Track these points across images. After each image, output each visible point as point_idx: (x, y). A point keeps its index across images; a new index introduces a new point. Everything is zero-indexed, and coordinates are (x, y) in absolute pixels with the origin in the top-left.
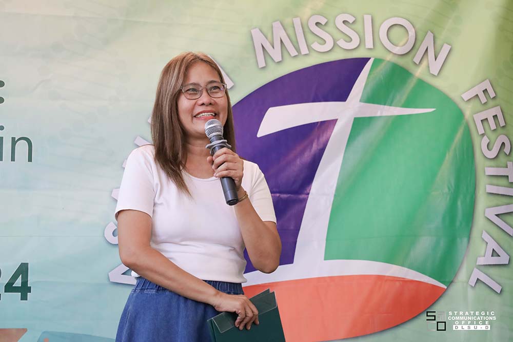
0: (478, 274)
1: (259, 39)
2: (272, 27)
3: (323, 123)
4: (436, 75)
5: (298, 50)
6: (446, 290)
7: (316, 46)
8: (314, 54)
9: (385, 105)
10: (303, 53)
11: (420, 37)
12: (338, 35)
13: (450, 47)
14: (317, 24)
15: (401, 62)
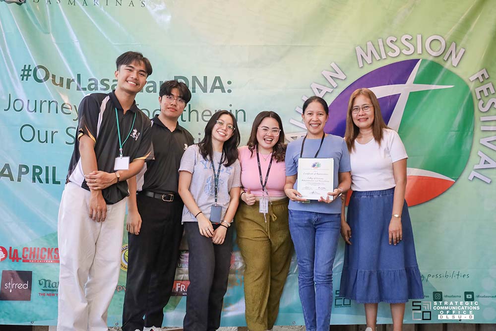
0: (474, 174)
1: (360, 52)
2: (367, 45)
3: (393, 96)
4: (455, 66)
5: (381, 57)
6: (455, 182)
7: (390, 54)
8: (389, 58)
10: (383, 58)
11: (448, 46)
12: (402, 47)
13: (465, 50)
14: (392, 41)
15: (437, 60)
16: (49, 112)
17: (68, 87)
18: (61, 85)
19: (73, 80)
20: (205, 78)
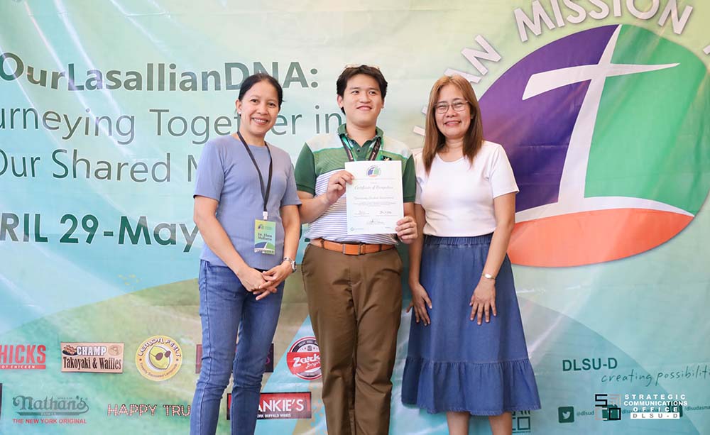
2: (532, 6)
3: (578, 84)
4: (679, 33)
5: (555, 23)
7: (571, 19)
8: (569, 25)
9: (633, 64)
10: (560, 26)
11: (663, 3)
12: (589, 7)
13: (692, 8)
15: (647, 26)
16: (25, 127)
17: (54, 86)
18: (43, 82)
19: (62, 75)
20: (275, 65)
